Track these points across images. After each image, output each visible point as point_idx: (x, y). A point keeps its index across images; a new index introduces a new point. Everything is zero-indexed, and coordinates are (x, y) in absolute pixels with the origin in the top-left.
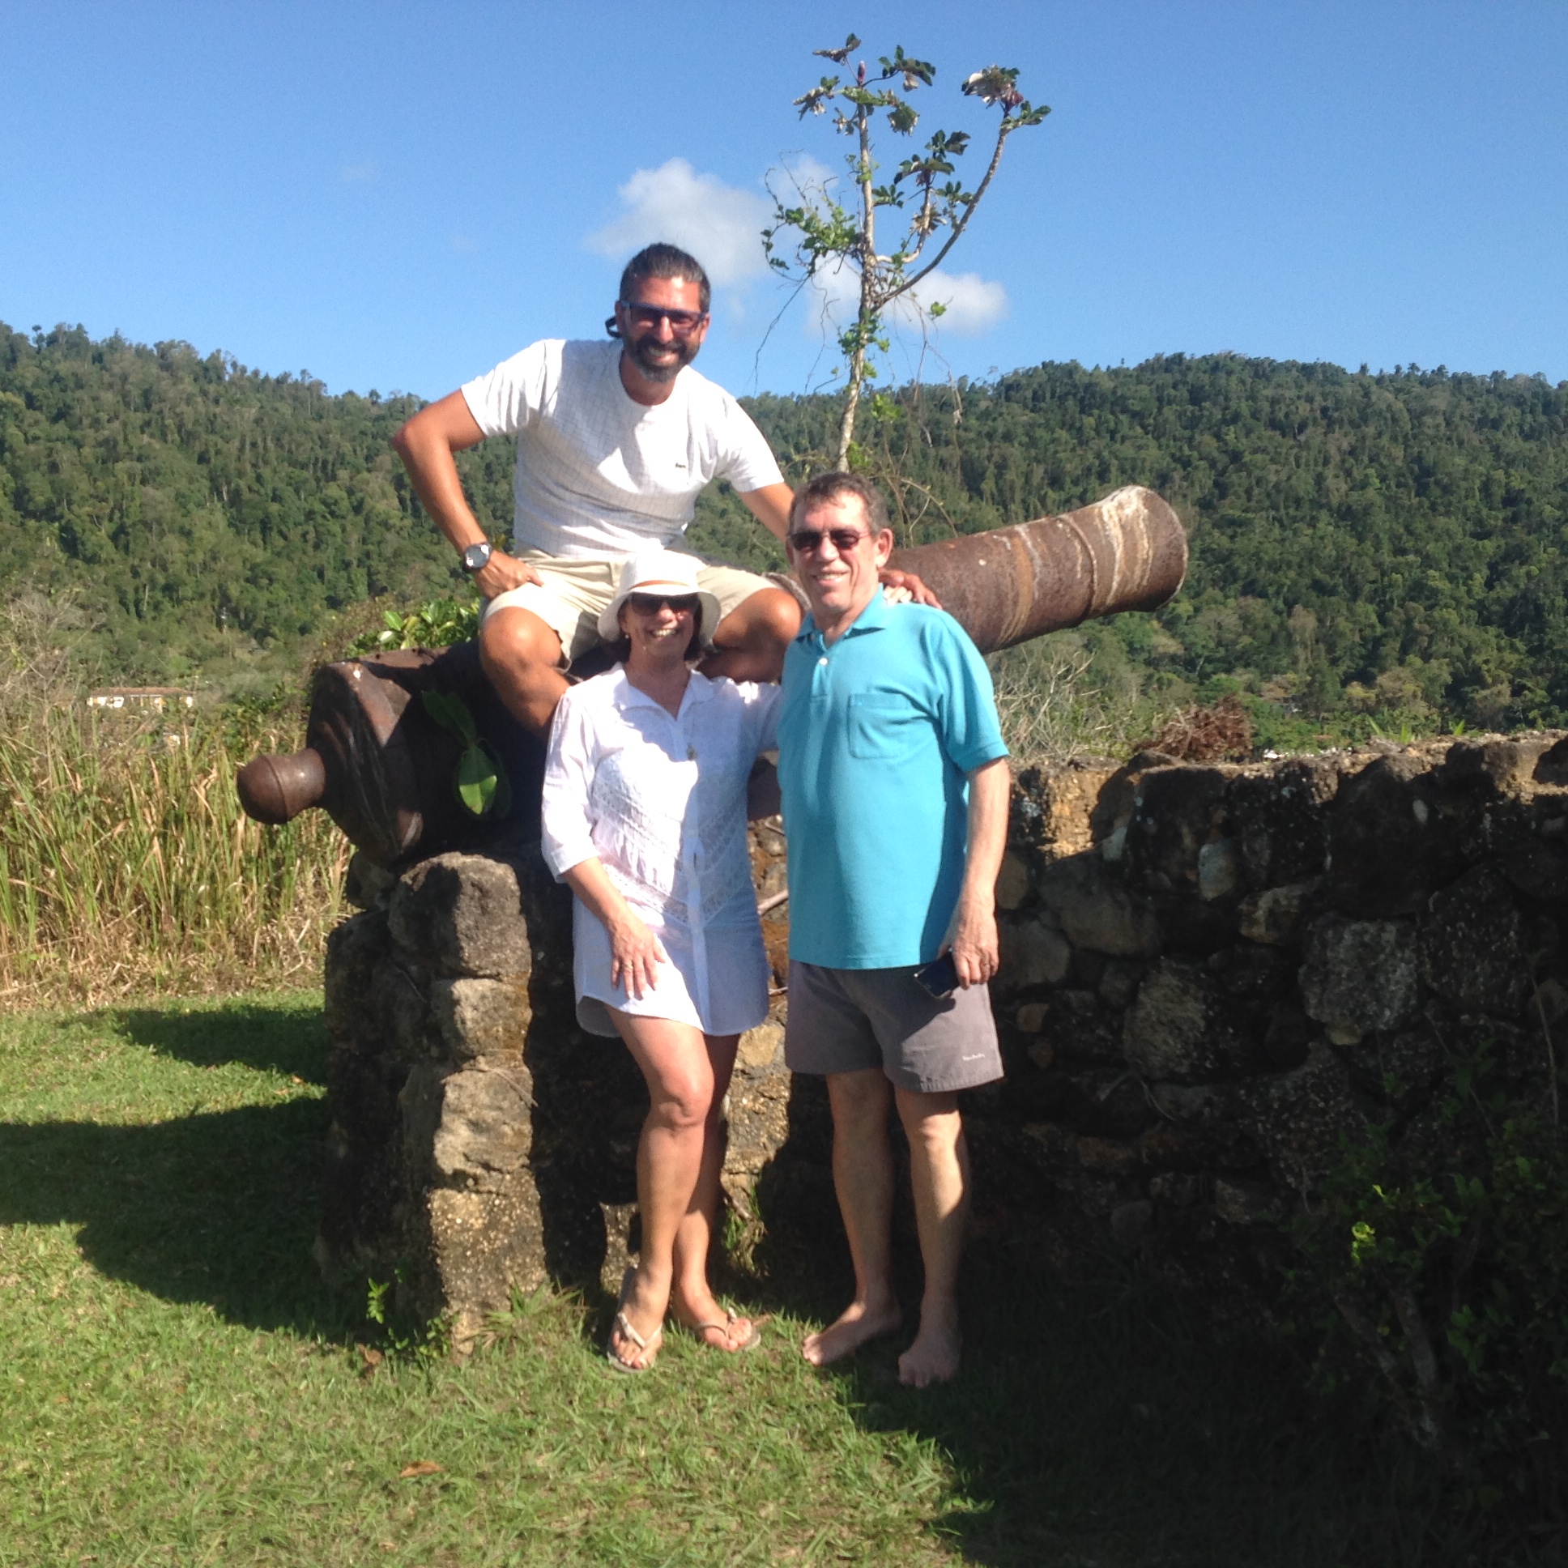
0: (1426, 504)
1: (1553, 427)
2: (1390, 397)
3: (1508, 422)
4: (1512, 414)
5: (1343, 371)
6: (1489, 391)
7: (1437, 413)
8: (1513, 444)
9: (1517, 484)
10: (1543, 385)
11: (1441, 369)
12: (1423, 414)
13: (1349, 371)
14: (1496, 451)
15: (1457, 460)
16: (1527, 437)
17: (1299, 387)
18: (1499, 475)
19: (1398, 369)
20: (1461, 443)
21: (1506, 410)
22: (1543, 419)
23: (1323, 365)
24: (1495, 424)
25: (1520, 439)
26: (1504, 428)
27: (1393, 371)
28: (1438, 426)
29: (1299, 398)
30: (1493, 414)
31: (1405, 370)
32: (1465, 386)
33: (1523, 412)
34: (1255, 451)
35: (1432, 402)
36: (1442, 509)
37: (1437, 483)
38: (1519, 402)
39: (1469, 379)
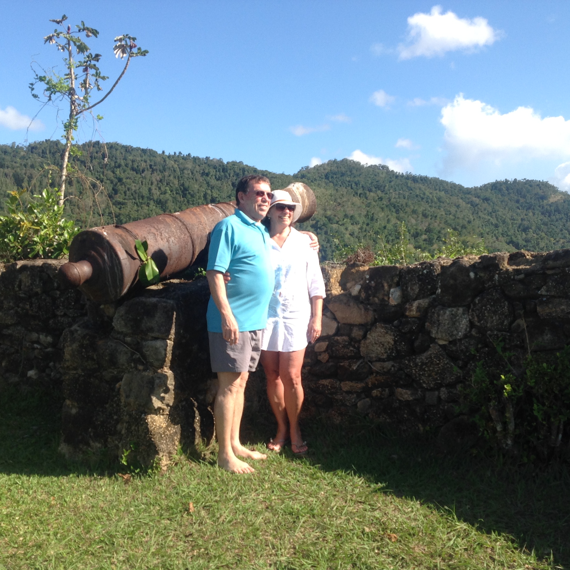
0: (186, 200)
1: (226, 176)
2: (173, 163)
3: (211, 174)
4: (212, 172)
5: (157, 152)
6: (205, 163)
7: (188, 169)
8: (213, 182)
9: (215, 195)
10: (222, 162)
11: (189, 154)
12: (184, 169)
13: (158, 153)
14: (208, 183)
15: (196, 186)
16: (218, 180)
17: (141, 156)
18: (209, 192)
19: (175, 153)
20: (196, 180)
21: (211, 170)
22: (222, 174)
23: (149, 150)
24: (207, 175)
25: (215, 180)
26: (210, 176)
27: (173, 154)
28: (189, 174)
29: (142, 160)
30: (206, 171)
31: (177, 154)
32: (197, 161)
33: (216, 171)
34: (127, 178)
35: (187, 166)
36: (191, 202)
37: (189, 193)
38: (215, 168)
39: (198, 158)
